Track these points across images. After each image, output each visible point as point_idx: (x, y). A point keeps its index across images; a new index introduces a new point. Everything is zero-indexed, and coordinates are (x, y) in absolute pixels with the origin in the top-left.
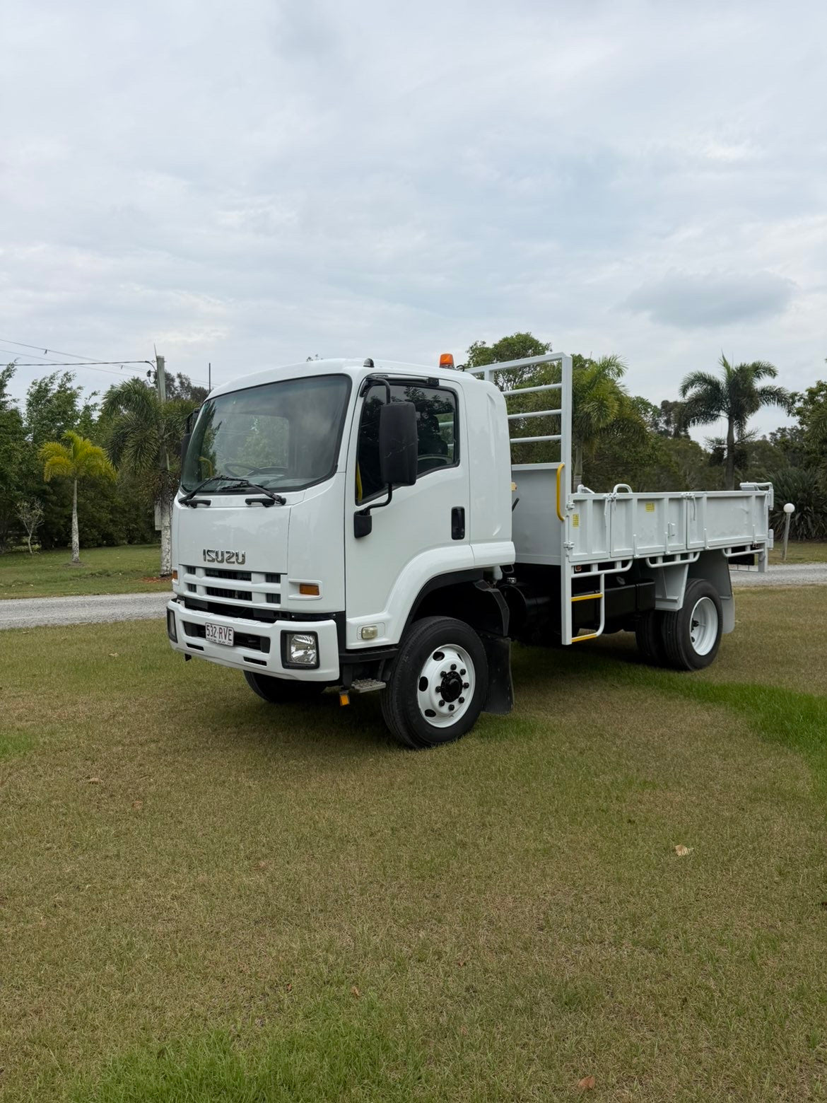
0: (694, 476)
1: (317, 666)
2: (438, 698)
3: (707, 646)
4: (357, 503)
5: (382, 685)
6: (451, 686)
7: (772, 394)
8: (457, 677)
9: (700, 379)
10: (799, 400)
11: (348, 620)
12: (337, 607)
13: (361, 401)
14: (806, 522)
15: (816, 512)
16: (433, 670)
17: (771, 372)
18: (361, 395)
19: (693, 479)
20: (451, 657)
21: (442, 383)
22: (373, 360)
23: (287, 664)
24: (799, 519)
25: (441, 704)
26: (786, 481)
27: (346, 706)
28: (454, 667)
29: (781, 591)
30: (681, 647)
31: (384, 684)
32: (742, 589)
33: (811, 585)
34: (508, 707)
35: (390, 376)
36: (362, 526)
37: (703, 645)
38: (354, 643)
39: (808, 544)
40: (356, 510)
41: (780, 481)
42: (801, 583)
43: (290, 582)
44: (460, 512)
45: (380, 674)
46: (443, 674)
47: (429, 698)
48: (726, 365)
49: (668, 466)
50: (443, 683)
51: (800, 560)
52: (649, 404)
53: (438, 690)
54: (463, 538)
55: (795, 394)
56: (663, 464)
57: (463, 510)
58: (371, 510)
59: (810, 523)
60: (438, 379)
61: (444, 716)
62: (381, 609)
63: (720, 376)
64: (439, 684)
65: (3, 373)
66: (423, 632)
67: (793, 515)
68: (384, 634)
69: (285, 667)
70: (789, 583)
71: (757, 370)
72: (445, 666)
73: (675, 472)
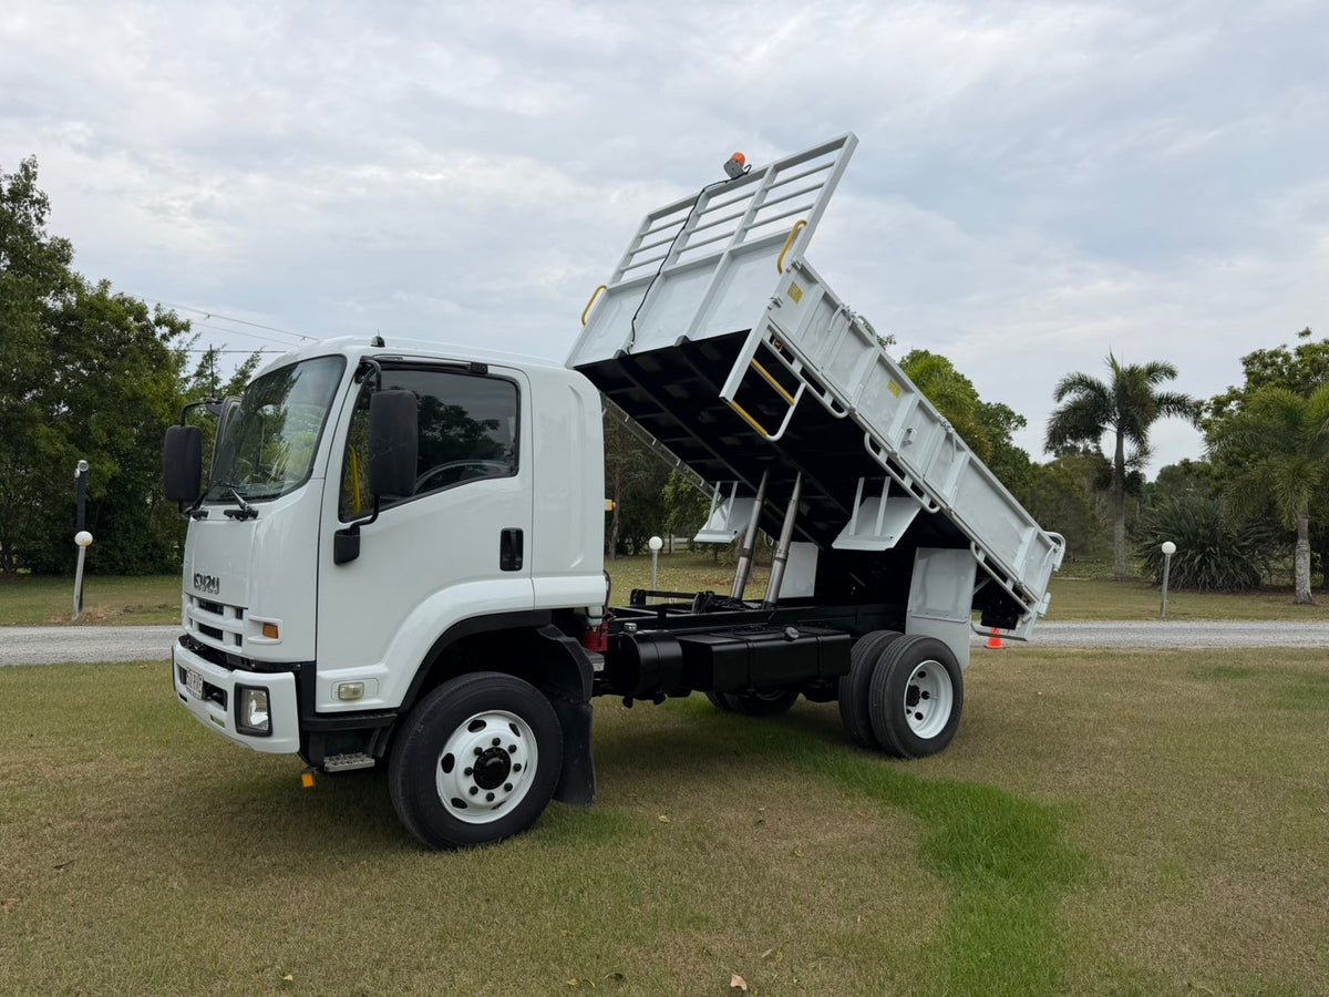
0: (1105, 504)
1: (269, 733)
2: (471, 782)
3: (936, 727)
4: (342, 519)
5: (369, 762)
6: (491, 769)
7: (1173, 402)
8: (505, 756)
9: (1082, 382)
10: (1206, 411)
11: (320, 673)
12: (301, 654)
13: (356, 389)
14: (1209, 568)
15: (1223, 555)
16: (464, 745)
17: (1171, 373)
18: (357, 382)
19: (1104, 508)
20: (497, 727)
21: (491, 370)
22: (383, 337)
23: (240, 728)
24: (1199, 562)
25: (473, 791)
26: (1184, 513)
27: (308, 788)
28: (496, 742)
29: (1123, 656)
30: (890, 726)
31: (373, 761)
32: (1073, 651)
33: (1172, 649)
34: (587, 797)
35: (405, 359)
36: (347, 549)
37: (928, 723)
38: (327, 703)
39: (1210, 596)
40: (338, 529)
41: (1176, 513)
42: (1161, 647)
43: (251, 620)
44: (513, 536)
45: (371, 748)
46: (478, 751)
47: (452, 784)
48: (1114, 365)
49: (1069, 490)
50: (477, 763)
51: (1186, 616)
52: (1013, 414)
53: (468, 772)
54: (520, 568)
55: (1201, 403)
56: (1063, 487)
57: (519, 533)
58: (361, 527)
59: (1214, 569)
60: (486, 365)
61: (479, 809)
62: (378, 659)
63: (1107, 380)
64: (471, 764)
65: (247, 363)
66: (452, 693)
67: (1175, 557)
68: (377, 695)
69: (239, 732)
70: (1145, 645)
71: (1153, 372)
72: (482, 740)
73: (1078, 499)
